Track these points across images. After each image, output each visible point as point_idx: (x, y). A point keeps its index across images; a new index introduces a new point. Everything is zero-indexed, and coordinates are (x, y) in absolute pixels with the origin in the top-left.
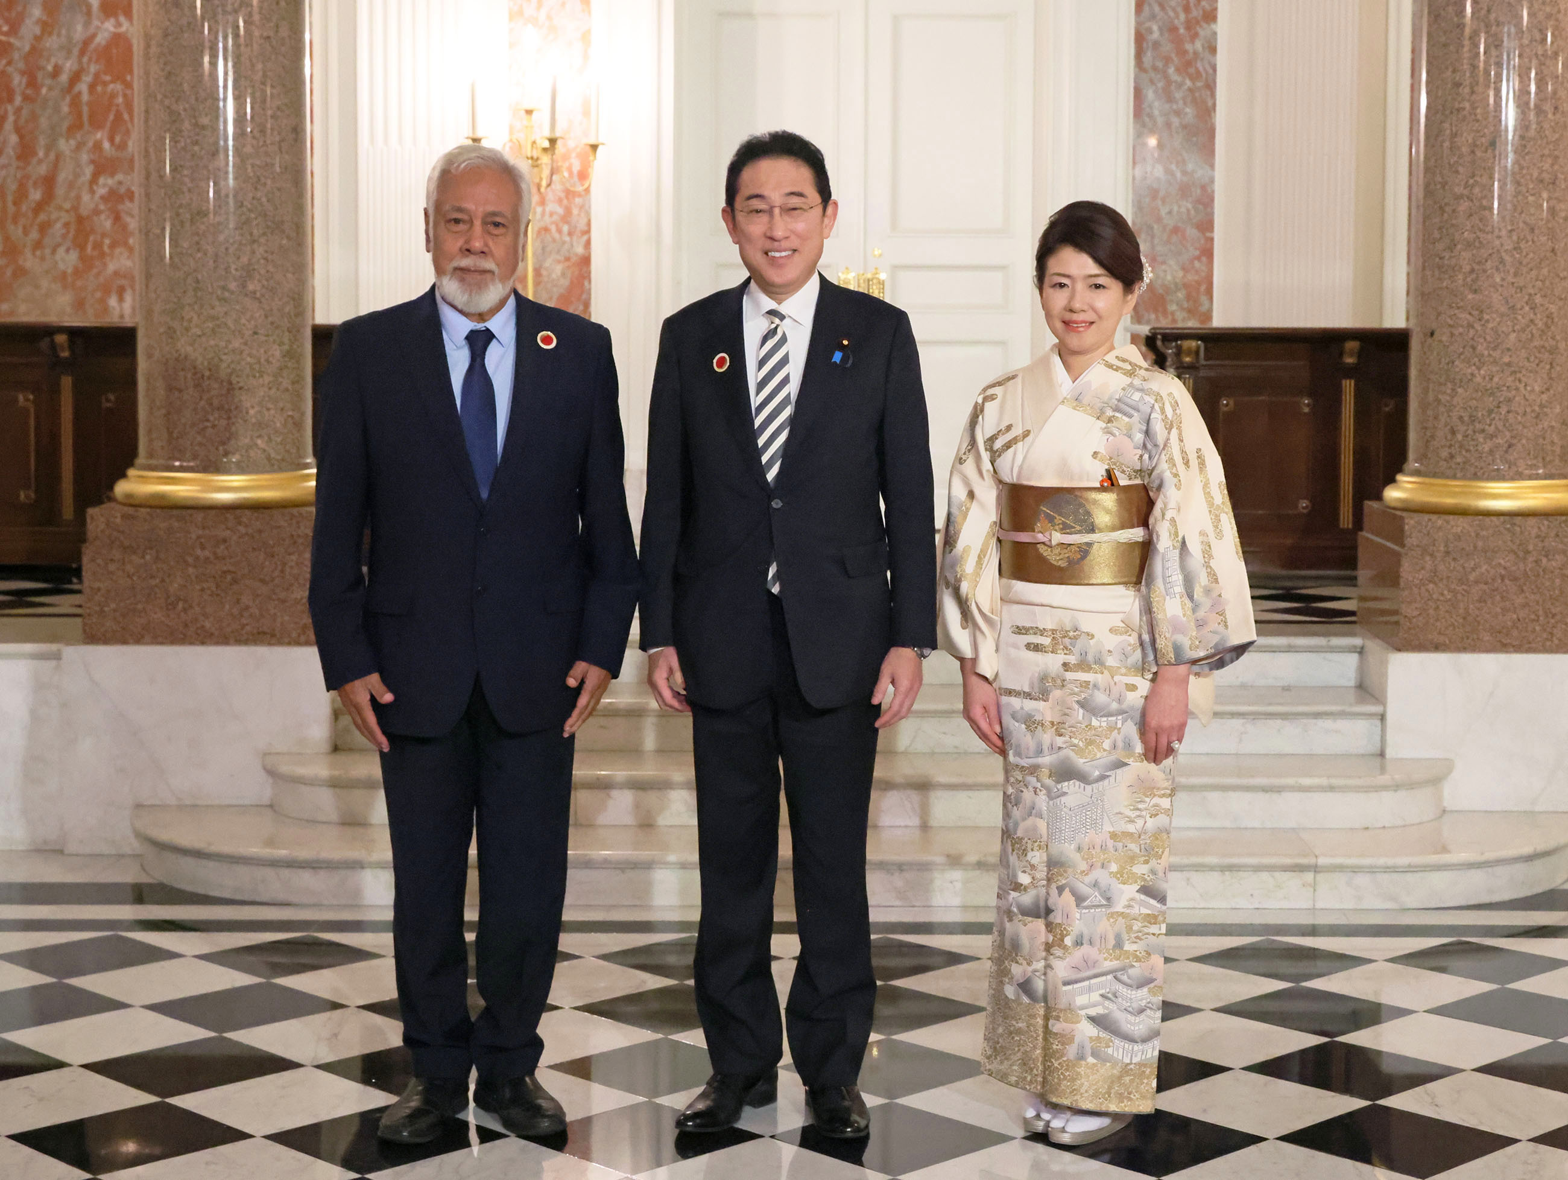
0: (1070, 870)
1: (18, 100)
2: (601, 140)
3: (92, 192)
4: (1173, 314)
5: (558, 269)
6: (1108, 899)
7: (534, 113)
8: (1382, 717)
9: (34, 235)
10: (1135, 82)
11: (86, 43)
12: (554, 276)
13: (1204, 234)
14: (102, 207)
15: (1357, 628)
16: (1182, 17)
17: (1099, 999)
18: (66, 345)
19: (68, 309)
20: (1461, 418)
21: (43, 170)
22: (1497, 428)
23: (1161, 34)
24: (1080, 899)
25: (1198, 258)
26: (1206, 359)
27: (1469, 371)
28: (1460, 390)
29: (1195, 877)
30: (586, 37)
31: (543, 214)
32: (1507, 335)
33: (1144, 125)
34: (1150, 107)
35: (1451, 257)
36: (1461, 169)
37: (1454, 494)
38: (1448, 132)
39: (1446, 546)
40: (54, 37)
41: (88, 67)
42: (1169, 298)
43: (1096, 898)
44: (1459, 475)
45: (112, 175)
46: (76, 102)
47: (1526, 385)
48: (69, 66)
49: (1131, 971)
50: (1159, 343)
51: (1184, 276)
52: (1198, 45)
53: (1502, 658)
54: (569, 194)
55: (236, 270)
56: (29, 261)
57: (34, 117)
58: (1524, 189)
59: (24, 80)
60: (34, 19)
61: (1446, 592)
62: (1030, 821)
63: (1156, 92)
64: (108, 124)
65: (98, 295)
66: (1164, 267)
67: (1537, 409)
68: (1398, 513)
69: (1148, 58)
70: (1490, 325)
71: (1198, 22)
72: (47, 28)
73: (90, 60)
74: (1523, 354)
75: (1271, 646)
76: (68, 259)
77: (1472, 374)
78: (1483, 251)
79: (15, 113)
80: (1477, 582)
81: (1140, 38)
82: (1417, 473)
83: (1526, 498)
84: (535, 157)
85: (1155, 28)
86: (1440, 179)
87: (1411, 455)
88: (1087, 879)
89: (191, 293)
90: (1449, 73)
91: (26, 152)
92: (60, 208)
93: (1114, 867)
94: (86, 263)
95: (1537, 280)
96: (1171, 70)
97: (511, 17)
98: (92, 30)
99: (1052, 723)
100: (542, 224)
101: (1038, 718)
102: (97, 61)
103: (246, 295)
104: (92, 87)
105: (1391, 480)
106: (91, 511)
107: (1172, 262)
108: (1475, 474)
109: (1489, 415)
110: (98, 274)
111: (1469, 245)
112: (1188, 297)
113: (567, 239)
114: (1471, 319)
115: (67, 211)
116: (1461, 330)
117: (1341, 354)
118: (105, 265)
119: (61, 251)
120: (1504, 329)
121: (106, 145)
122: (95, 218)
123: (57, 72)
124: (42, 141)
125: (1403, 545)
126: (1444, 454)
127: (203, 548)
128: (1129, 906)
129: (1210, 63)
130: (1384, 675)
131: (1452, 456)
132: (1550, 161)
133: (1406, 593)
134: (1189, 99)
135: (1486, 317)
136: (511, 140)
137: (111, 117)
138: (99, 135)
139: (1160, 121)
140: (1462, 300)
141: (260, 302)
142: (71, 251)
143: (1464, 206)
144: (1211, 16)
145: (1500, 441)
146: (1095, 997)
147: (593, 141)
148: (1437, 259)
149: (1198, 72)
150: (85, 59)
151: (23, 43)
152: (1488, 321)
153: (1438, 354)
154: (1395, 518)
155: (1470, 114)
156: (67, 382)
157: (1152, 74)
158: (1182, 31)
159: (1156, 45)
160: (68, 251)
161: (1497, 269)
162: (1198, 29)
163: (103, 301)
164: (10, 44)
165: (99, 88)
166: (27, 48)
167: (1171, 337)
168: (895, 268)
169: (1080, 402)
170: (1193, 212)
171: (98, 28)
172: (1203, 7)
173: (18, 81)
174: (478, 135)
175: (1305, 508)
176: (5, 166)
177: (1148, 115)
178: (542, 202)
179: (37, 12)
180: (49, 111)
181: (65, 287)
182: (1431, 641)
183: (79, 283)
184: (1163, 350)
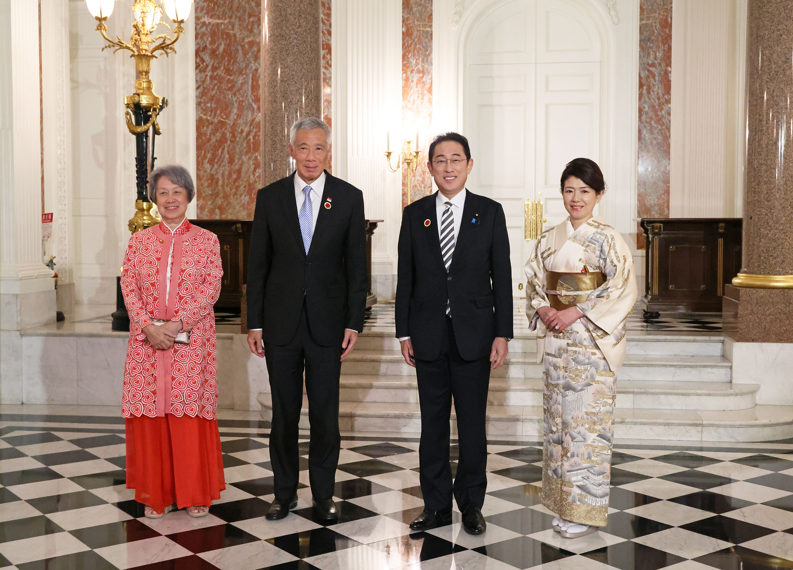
0: (569, 427)
1: (229, 142)
3: (254, 175)
4: (654, 215)
6: (585, 439)
7: (411, 143)
8: (731, 368)
9: (234, 190)
10: (639, 127)
11: (252, 121)
13: (666, 185)
15: (722, 333)
16: (657, 101)
17: (581, 479)
18: (241, 228)
19: (246, 217)
20: (763, 251)
21: (237, 167)
22: (777, 254)
23: (649, 109)
24: (573, 438)
25: (664, 194)
26: (664, 230)
27: (766, 232)
28: (762, 240)
30: (430, 115)
31: (415, 179)
32: (781, 218)
33: (642, 144)
34: (645, 136)
35: (759, 188)
36: (763, 154)
37: (761, 280)
38: (757, 139)
39: (757, 301)
40: (241, 119)
41: (253, 130)
42: (652, 209)
43: (579, 438)
44: (762, 273)
46: (248, 142)
47: (789, 238)
48: (246, 129)
49: (595, 468)
50: (645, 225)
51: (658, 201)
52: (663, 112)
53: (780, 345)
56: (232, 200)
57: (234, 148)
58: (788, 161)
59: (231, 135)
60: (234, 113)
61: (757, 319)
62: (555, 406)
63: (646, 131)
66: (650, 197)
68: (738, 288)
69: (644, 118)
70: (775, 214)
71: (663, 104)
72: (239, 116)
73: (253, 127)
74: (788, 225)
75: (686, 340)
77: (767, 234)
78: (771, 185)
79: (228, 147)
80: (769, 315)
81: (640, 110)
82: (745, 272)
83: (789, 282)
84: (411, 159)
85: (646, 106)
86: (754, 158)
87: (743, 266)
88: (576, 430)
90: (758, 116)
91: (231, 161)
92: (243, 181)
93: (587, 426)
96: (653, 122)
97: (403, 109)
98: (255, 116)
99: (563, 367)
100: (414, 184)
101: (558, 365)
102: (256, 128)
104: (254, 137)
105: (736, 276)
107: (653, 196)
108: (769, 273)
109: (774, 250)
111: (766, 183)
112: (660, 209)
113: (424, 189)
114: (767, 212)
115: (245, 182)
116: (763, 216)
117: (718, 229)
119: (243, 197)
120: (780, 216)
123: (242, 131)
124: (237, 157)
125: (739, 300)
126: (756, 265)
128: (593, 442)
129: (668, 119)
130: (731, 352)
131: (759, 266)
133: (741, 319)
134: (660, 133)
135: (773, 211)
136: (402, 153)
138: (256, 154)
139: (649, 142)
140: (763, 205)
142: (247, 196)
143: (764, 168)
144: (668, 101)
145: (778, 259)
148: (753, 189)
149: (663, 122)
150: (252, 127)
152: (773, 213)
153: (754, 226)
154: (736, 291)
155: (766, 132)
156: (241, 241)
157: (645, 124)
158: (657, 107)
159: (647, 113)
160: (245, 196)
161: (778, 192)
162: (663, 106)
164: (226, 123)
165: (257, 138)
166: (232, 123)
167: (650, 222)
168: (546, 199)
169: (576, 239)
170: (661, 176)
171: (256, 116)
172: (665, 98)
173: (228, 135)
174: (390, 151)
175: (704, 288)
176: (224, 166)
177: (644, 140)
178: (414, 176)
179: (235, 111)
180: (239, 146)
181: (244, 209)
182: (751, 338)
183: (249, 208)
184: (647, 227)
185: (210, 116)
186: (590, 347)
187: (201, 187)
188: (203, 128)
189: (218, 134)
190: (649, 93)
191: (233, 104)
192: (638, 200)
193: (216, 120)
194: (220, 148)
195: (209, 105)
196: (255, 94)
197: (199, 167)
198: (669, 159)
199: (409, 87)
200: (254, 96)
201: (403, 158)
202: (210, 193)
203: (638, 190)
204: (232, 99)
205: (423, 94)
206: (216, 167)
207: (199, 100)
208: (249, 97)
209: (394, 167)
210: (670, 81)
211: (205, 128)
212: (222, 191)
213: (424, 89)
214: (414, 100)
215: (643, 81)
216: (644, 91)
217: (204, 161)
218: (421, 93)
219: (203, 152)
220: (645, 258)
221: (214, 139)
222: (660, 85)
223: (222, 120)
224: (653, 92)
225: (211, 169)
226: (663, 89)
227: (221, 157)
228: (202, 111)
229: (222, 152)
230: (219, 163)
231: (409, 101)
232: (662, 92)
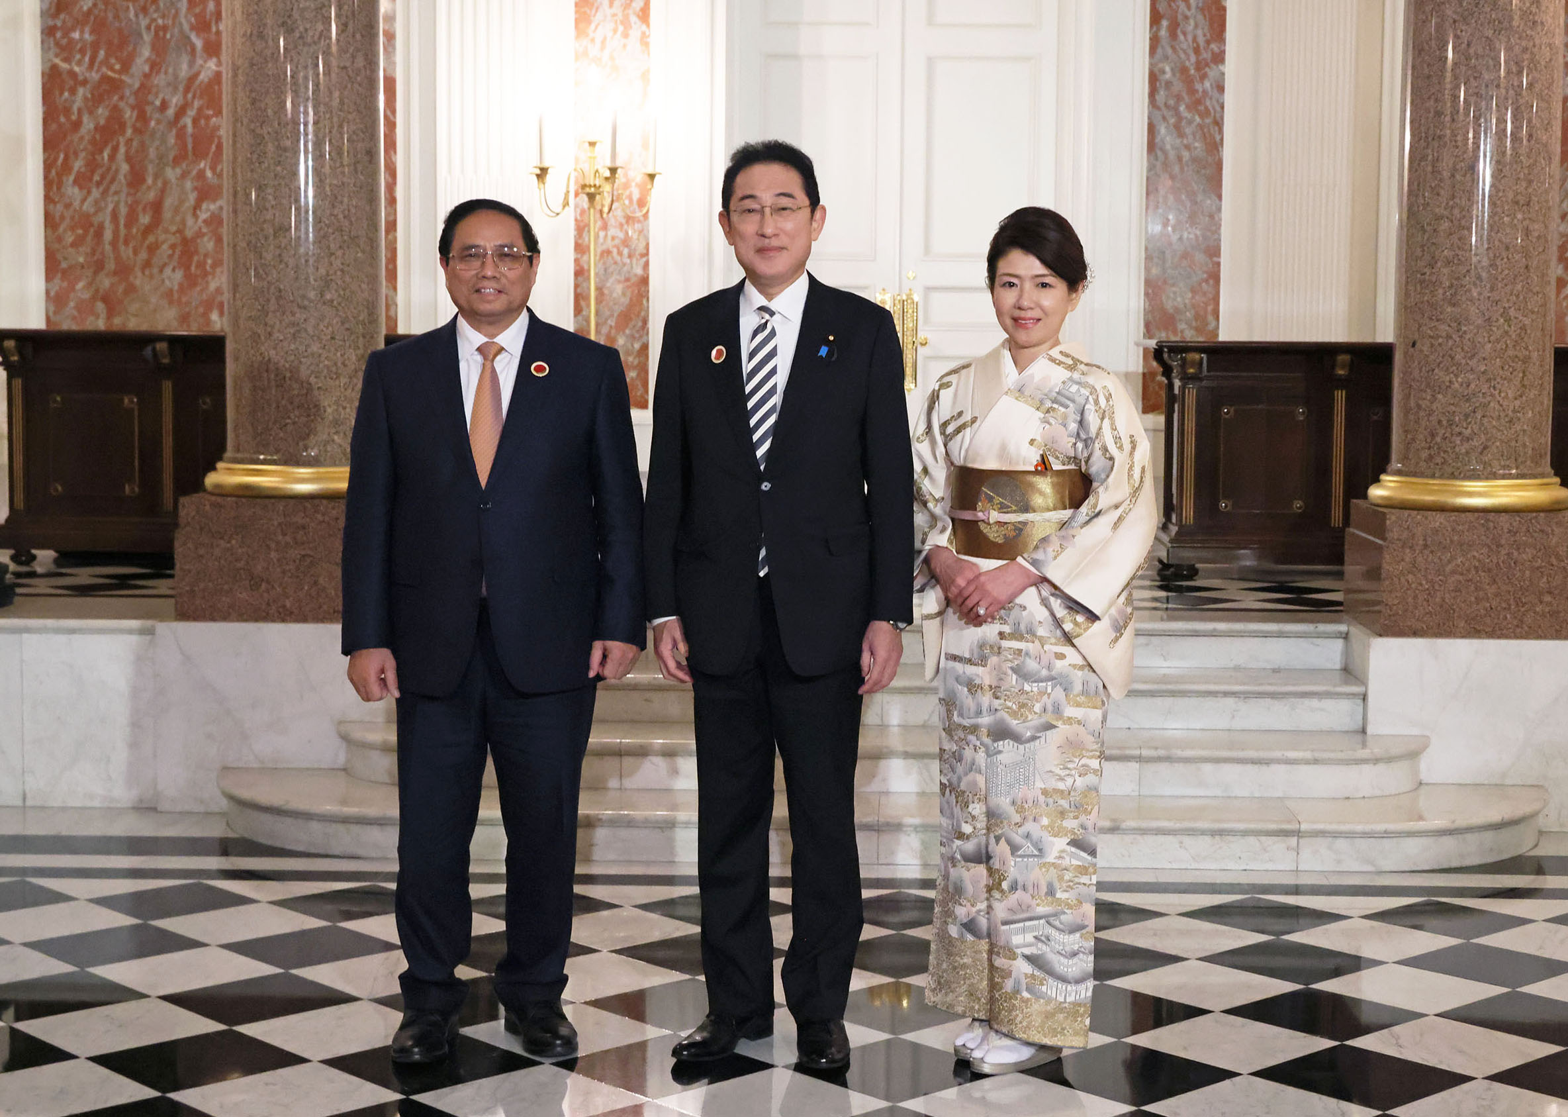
0: (1005, 822)
1: (129, 132)
2: (657, 171)
3: (195, 216)
4: (1182, 332)
5: (619, 289)
6: (1040, 850)
7: (598, 145)
8: (1364, 697)
9: (143, 255)
10: (1149, 118)
11: (192, 79)
12: (615, 295)
13: (1211, 259)
14: (204, 230)
15: (1345, 617)
16: (1193, 59)
17: (1033, 940)
18: (166, 352)
19: (175, 324)
20: (1440, 422)
21: (151, 196)
22: (1473, 431)
23: (1174, 74)
24: (1014, 848)
25: (1206, 281)
26: (1209, 370)
27: (1448, 378)
28: (1440, 396)
29: (1187, 840)
30: (645, 76)
31: (606, 236)
32: (1483, 346)
33: (1157, 159)
34: (1162, 141)
35: (1432, 273)
36: (1442, 192)
37: (1431, 492)
38: (1430, 157)
39: (1425, 540)
40: (162, 76)
41: (193, 102)
42: (1178, 319)
43: (1028, 848)
44: (1437, 474)
45: (214, 201)
46: (181, 135)
47: (1500, 392)
48: (175, 101)
49: (1063, 917)
50: (1166, 356)
51: (1193, 297)
52: (1207, 84)
53: (1475, 643)
54: (629, 219)
55: (315, 280)
56: (138, 279)
57: (143, 147)
58: (1499, 210)
59: (135, 114)
60: (143, 59)
61: (1424, 582)
62: (970, 777)
63: (1168, 127)
64: (211, 155)
65: (201, 310)
66: (1174, 289)
67: (1510, 413)
68: (1383, 509)
69: (1161, 96)
70: (1468, 337)
71: (1207, 65)
72: (155, 66)
73: (194, 97)
74: (1498, 363)
75: (1262, 632)
76: (174, 277)
77: (1450, 382)
78: (1461, 267)
79: (126, 144)
80: (1453, 572)
81: (1153, 78)
82: (1399, 473)
83: (1497, 496)
84: (598, 185)
85: (1167, 69)
86: (1422, 201)
87: (1394, 456)
88: (1021, 831)
89: (273, 301)
90: (1432, 102)
91: (136, 179)
92: (166, 231)
93: (1045, 821)
94: (191, 281)
95: (1511, 295)
96: (1182, 108)
97: (577, 59)
99: (990, 687)
100: (604, 247)
101: (978, 681)
102: (201, 97)
103: (324, 303)
104: (195, 121)
105: (1376, 480)
106: (183, 500)
107: (1181, 285)
108: (1453, 473)
109: (1466, 419)
110: (202, 290)
111: (1448, 262)
112: (1197, 317)
113: (628, 261)
114: (1450, 330)
115: (174, 234)
116: (1440, 340)
117: (1333, 367)
118: (207, 282)
119: (168, 271)
120: (1480, 340)
121: (209, 174)
122: (199, 241)
124: (151, 169)
125: (1385, 539)
126: (1424, 454)
127: (284, 534)
128: (1060, 857)
129: (1218, 101)
130: (1365, 659)
131: (1431, 458)
132: (1524, 184)
133: (1387, 583)
134: (1198, 135)
135: (1464, 328)
136: (575, 170)
137: (214, 147)
138: (202, 165)
139: (1172, 154)
140: (1441, 313)
141: (337, 310)
142: (177, 271)
143: (1445, 225)
144: (1219, 58)
145: (1475, 443)
146: (1029, 938)
147: (650, 172)
148: (1419, 276)
149: (1206, 108)
150: (190, 96)
151: (132, 81)
153: (1419, 362)
154: (1378, 516)
155: (1451, 141)
156: (167, 387)
157: (1165, 112)
158: (1192, 72)
159: (1168, 84)
160: (174, 270)
161: (1475, 284)
162: (1208, 70)
163: (206, 315)
164: (121, 81)
165: (203, 122)
166: (137, 85)
167: (1176, 350)
168: (929, 289)
169: (1023, 393)
170: (1201, 239)
171: (201, 66)
172: (1212, 50)
173: (129, 115)
174: (545, 165)
175: (1300, 508)
176: (116, 193)
177: (1161, 149)
178: (605, 227)
179: (146, 52)
180: (157, 143)
181: (171, 303)
182: (1410, 627)
183: (184, 300)
184: (1169, 362)
185: (79, 63)
186: (1053, 640)
187: (56, 246)
188: (61, 94)
189: (102, 112)
190: (1173, 35)
191: (140, 35)
192: (1146, 294)
193: (95, 76)
194: (106, 146)
195: (76, 35)
196: (197, 10)
197: (51, 194)
198: (1220, 197)
199: (593, 5)
200: (196, 16)
201: (576, 182)
202: (81, 260)
203: (1147, 269)
204: (138, 24)
205: (626, 23)
206: (96, 193)
207: (51, 23)
208: (183, 21)
209: (556, 205)
210: (1224, 9)
211: (66, 94)
212: (112, 256)
213: (630, 12)
214: (605, 39)
215: (1162, 7)
216: (1163, 33)
217: (64, 179)
218: (622, 23)
219: (62, 156)
220: (1162, 435)
221: (88, 124)
222: (1200, 17)
223: (110, 73)
224: (1184, 34)
225: (84, 200)
226: (1206, 28)
227: (109, 169)
228: (58, 51)
229: (112, 157)
230: (105, 183)
231: (593, 40)
232: (1205, 35)
